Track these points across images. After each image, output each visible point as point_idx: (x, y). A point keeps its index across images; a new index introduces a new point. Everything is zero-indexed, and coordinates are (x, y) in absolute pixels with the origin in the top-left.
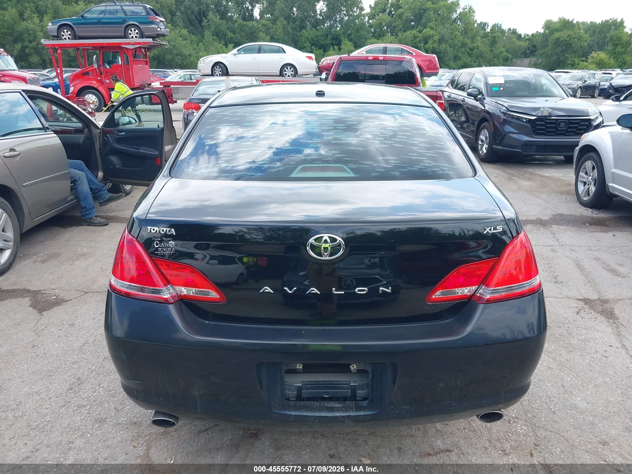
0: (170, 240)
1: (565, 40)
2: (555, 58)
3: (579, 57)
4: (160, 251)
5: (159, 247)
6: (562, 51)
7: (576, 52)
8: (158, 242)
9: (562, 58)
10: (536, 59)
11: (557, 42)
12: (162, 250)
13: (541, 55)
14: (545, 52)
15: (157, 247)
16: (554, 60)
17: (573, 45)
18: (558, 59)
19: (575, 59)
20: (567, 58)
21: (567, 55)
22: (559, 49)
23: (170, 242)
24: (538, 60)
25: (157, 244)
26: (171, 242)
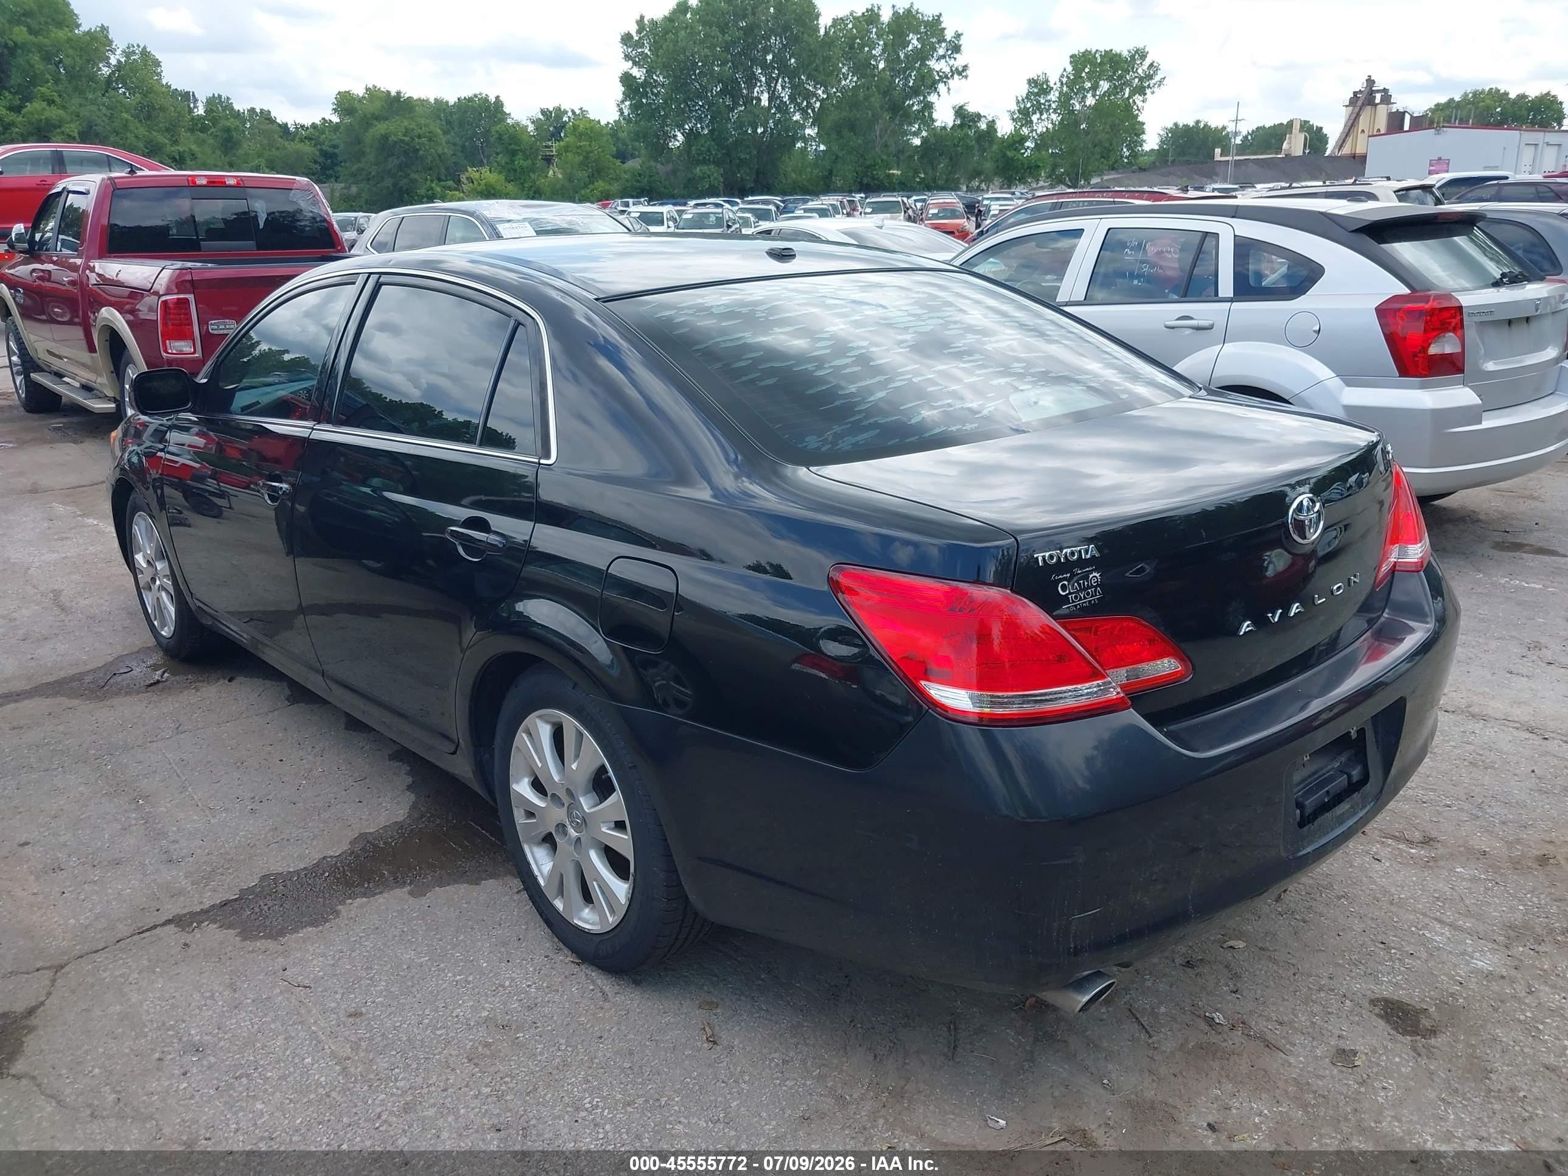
0: (1091, 572)
1: (402, 141)
2: (388, 182)
3: (439, 180)
4: (1073, 602)
5: (1070, 593)
6: (400, 168)
7: (430, 169)
8: (1066, 583)
9: (403, 182)
10: (343, 185)
11: (385, 146)
12: (1076, 597)
13: (353, 175)
14: (363, 169)
15: (1064, 594)
16: (388, 187)
17: (421, 152)
18: (395, 185)
19: (433, 185)
20: (414, 181)
21: (413, 176)
22: (393, 163)
23: (1091, 576)
24: (348, 188)
25: (1064, 588)
26: (1094, 574)
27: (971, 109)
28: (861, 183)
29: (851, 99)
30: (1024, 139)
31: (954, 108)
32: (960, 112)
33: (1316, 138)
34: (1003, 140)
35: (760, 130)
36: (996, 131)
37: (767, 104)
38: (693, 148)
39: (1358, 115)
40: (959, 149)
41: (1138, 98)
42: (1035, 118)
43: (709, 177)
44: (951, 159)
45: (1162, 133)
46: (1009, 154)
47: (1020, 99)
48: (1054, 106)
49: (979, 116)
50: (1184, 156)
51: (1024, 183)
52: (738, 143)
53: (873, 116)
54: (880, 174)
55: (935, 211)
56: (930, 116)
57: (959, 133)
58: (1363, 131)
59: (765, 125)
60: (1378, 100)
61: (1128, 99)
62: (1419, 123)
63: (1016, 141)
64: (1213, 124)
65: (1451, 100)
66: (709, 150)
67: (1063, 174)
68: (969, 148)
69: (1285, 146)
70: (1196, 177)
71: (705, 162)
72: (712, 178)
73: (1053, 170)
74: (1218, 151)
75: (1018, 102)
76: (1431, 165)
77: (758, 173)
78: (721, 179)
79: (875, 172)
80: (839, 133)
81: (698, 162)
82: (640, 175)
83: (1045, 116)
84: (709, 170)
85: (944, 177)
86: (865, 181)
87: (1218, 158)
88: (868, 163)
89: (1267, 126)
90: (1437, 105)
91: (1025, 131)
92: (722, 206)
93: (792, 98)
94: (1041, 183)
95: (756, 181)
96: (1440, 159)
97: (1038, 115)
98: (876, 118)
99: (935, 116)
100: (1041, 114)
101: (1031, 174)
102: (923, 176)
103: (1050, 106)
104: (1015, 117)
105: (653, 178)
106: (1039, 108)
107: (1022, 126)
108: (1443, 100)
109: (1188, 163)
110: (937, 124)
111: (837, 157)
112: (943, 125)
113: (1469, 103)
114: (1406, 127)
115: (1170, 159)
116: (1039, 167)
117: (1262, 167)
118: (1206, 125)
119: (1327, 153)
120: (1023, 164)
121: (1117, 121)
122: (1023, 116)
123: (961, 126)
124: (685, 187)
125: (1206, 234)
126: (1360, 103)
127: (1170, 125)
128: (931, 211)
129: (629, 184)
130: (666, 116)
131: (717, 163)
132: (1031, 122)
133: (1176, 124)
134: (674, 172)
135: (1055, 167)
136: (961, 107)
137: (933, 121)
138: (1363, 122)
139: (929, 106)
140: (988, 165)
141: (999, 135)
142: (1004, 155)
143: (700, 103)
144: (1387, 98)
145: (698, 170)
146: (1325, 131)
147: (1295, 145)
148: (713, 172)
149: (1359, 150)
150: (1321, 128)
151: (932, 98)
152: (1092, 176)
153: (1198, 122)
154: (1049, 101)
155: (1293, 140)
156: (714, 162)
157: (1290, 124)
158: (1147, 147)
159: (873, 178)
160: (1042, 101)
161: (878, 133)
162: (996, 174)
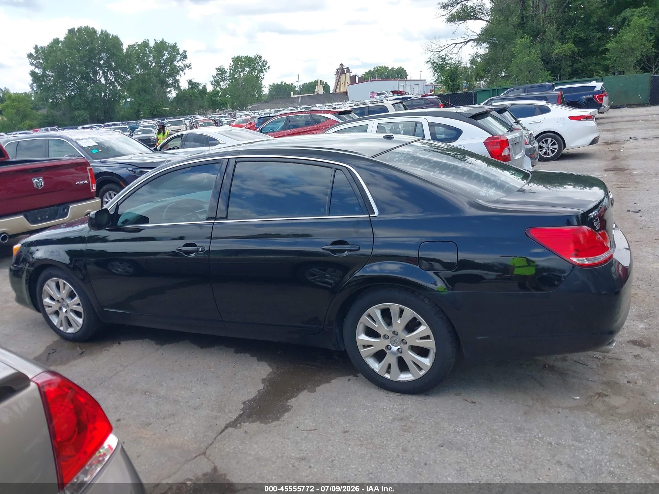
27: (195, 81)
28: (152, 114)
29: (141, 79)
30: (218, 92)
31: (187, 81)
32: (190, 82)
33: (326, 87)
34: (210, 93)
35: (103, 94)
36: (207, 90)
37: (104, 83)
38: (72, 103)
39: (340, 78)
40: (193, 98)
41: (261, 74)
42: (221, 83)
43: (82, 115)
44: (190, 102)
45: (269, 87)
46: (214, 99)
47: (214, 76)
48: (228, 78)
49: (198, 84)
50: (279, 95)
51: (222, 110)
52: (94, 100)
53: (153, 86)
54: (159, 109)
55: (202, 123)
56: (178, 85)
57: (191, 91)
58: (342, 83)
59: (105, 93)
60: (345, 72)
61: (257, 74)
62: (362, 80)
63: (215, 93)
64: (288, 83)
65: (370, 71)
66: (80, 104)
67: (236, 105)
68: (197, 97)
69: (316, 90)
70: (287, 103)
71: (79, 109)
72: (84, 116)
73: (232, 104)
74: (292, 93)
75: (214, 78)
76: (370, 95)
77: (105, 112)
78: (88, 116)
79: (158, 109)
80: (139, 94)
81: (76, 109)
82: (47, 117)
83: (225, 83)
84: (82, 113)
85: (188, 109)
86: (154, 113)
87: (292, 96)
88: (155, 105)
89: (307, 83)
90: (366, 73)
91: (218, 89)
92: (95, 127)
93: (116, 80)
94: (228, 110)
95: (105, 116)
96: (373, 92)
97: (222, 83)
98: (155, 87)
99: (180, 85)
100: (224, 82)
101: (224, 106)
102: (179, 109)
103: (226, 78)
104: (213, 83)
105: (54, 118)
106: (222, 80)
107: (217, 87)
108: (367, 71)
109: (281, 98)
110: (181, 88)
111: (140, 104)
112: (184, 88)
113: (376, 71)
114: (357, 82)
115: (274, 97)
116: (226, 103)
117: (311, 98)
118: (285, 83)
119: (331, 92)
120: (220, 102)
121: (255, 84)
122: (216, 83)
123: (192, 88)
124: (71, 121)
125: (417, 123)
126: (339, 73)
127: (272, 84)
128: (200, 124)
129: (42, 121)
130: (56, 90)
131: (85, 109)
132: (220, 85)
133: (274, 84)
134: (64, 114)
135: (233, 103)
136: (190, 81)
137: (180, 87)
138: (342, 80)
139: (177, 81)
140: (206, 104)
141: (208, 91)
142: (211, 99)
143: (72, 83)
144: (349, 71)
145: (76, 113)
146: (328, 84)
147: (320, 90)
148: (84, 114)
149: (343, 90)
150: (327, 83)
151: (178, 77)
152: (248, 106)
153: (282, 82)
154: (226, 77)
155: (319, 88)
156: (83, 109)
157: (316, 82)
158: (264, 93)
159: (157, 111)
160: (223, 77)
161: (156, 93)
162: (209, 107)
